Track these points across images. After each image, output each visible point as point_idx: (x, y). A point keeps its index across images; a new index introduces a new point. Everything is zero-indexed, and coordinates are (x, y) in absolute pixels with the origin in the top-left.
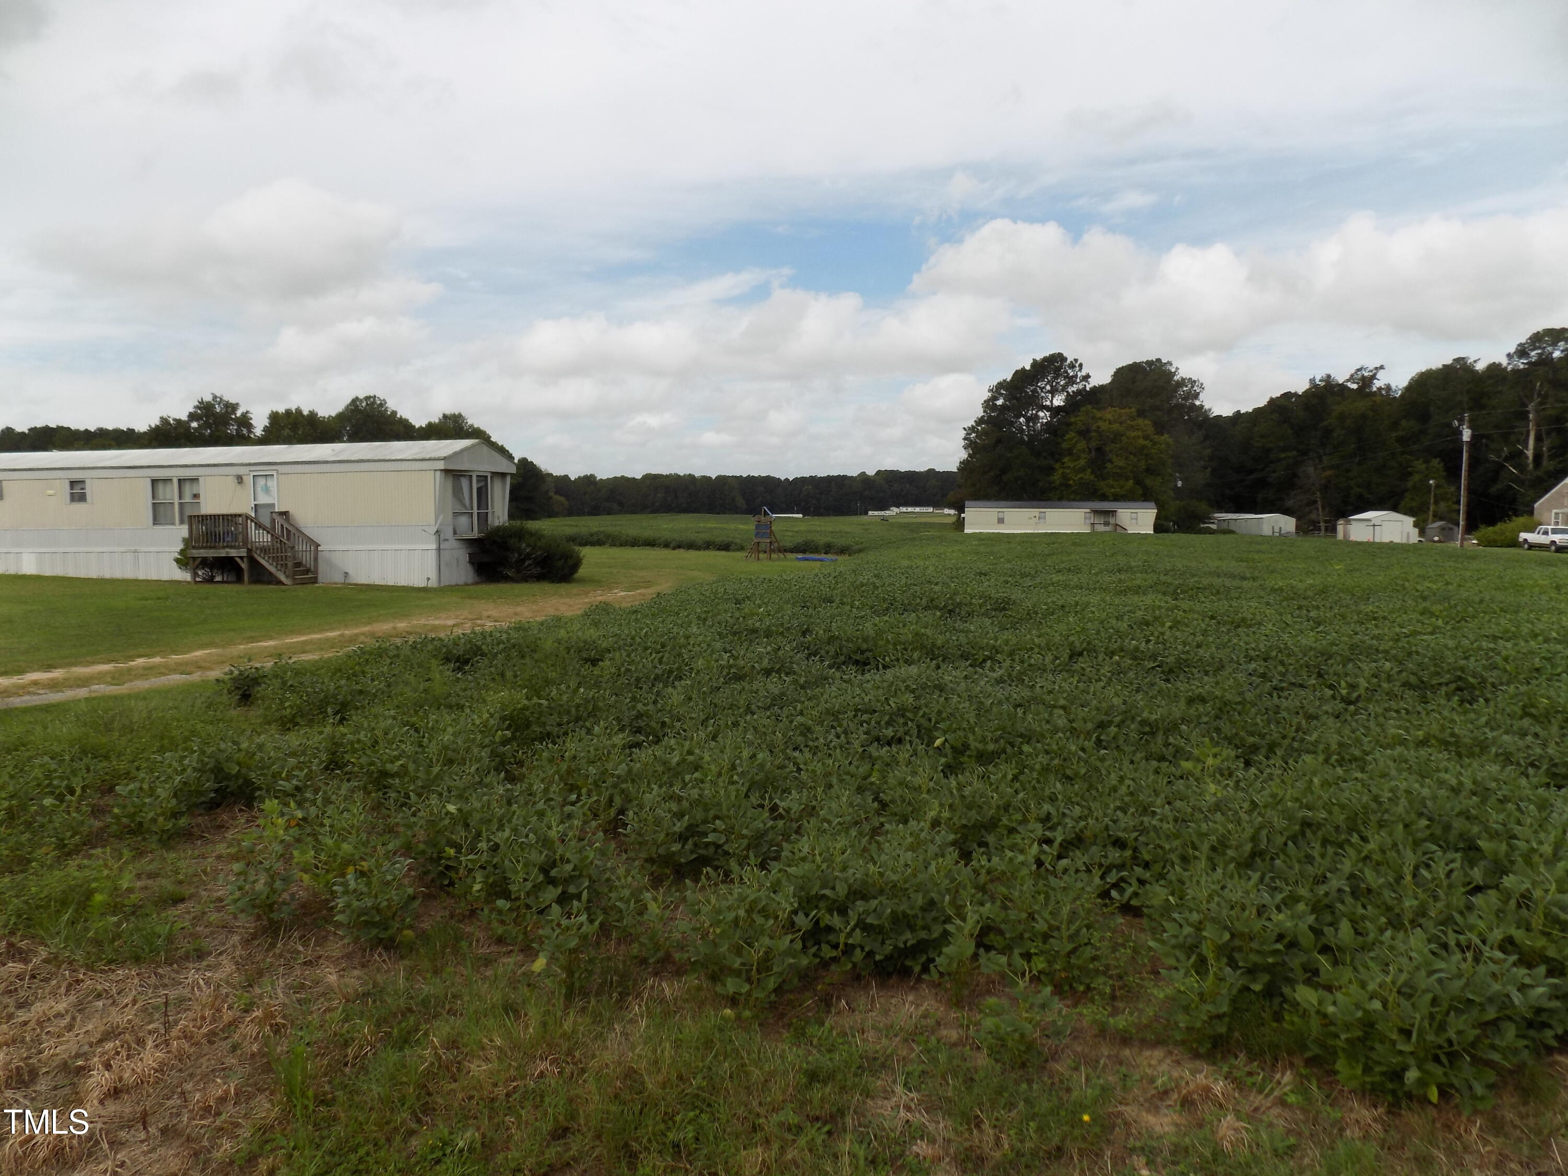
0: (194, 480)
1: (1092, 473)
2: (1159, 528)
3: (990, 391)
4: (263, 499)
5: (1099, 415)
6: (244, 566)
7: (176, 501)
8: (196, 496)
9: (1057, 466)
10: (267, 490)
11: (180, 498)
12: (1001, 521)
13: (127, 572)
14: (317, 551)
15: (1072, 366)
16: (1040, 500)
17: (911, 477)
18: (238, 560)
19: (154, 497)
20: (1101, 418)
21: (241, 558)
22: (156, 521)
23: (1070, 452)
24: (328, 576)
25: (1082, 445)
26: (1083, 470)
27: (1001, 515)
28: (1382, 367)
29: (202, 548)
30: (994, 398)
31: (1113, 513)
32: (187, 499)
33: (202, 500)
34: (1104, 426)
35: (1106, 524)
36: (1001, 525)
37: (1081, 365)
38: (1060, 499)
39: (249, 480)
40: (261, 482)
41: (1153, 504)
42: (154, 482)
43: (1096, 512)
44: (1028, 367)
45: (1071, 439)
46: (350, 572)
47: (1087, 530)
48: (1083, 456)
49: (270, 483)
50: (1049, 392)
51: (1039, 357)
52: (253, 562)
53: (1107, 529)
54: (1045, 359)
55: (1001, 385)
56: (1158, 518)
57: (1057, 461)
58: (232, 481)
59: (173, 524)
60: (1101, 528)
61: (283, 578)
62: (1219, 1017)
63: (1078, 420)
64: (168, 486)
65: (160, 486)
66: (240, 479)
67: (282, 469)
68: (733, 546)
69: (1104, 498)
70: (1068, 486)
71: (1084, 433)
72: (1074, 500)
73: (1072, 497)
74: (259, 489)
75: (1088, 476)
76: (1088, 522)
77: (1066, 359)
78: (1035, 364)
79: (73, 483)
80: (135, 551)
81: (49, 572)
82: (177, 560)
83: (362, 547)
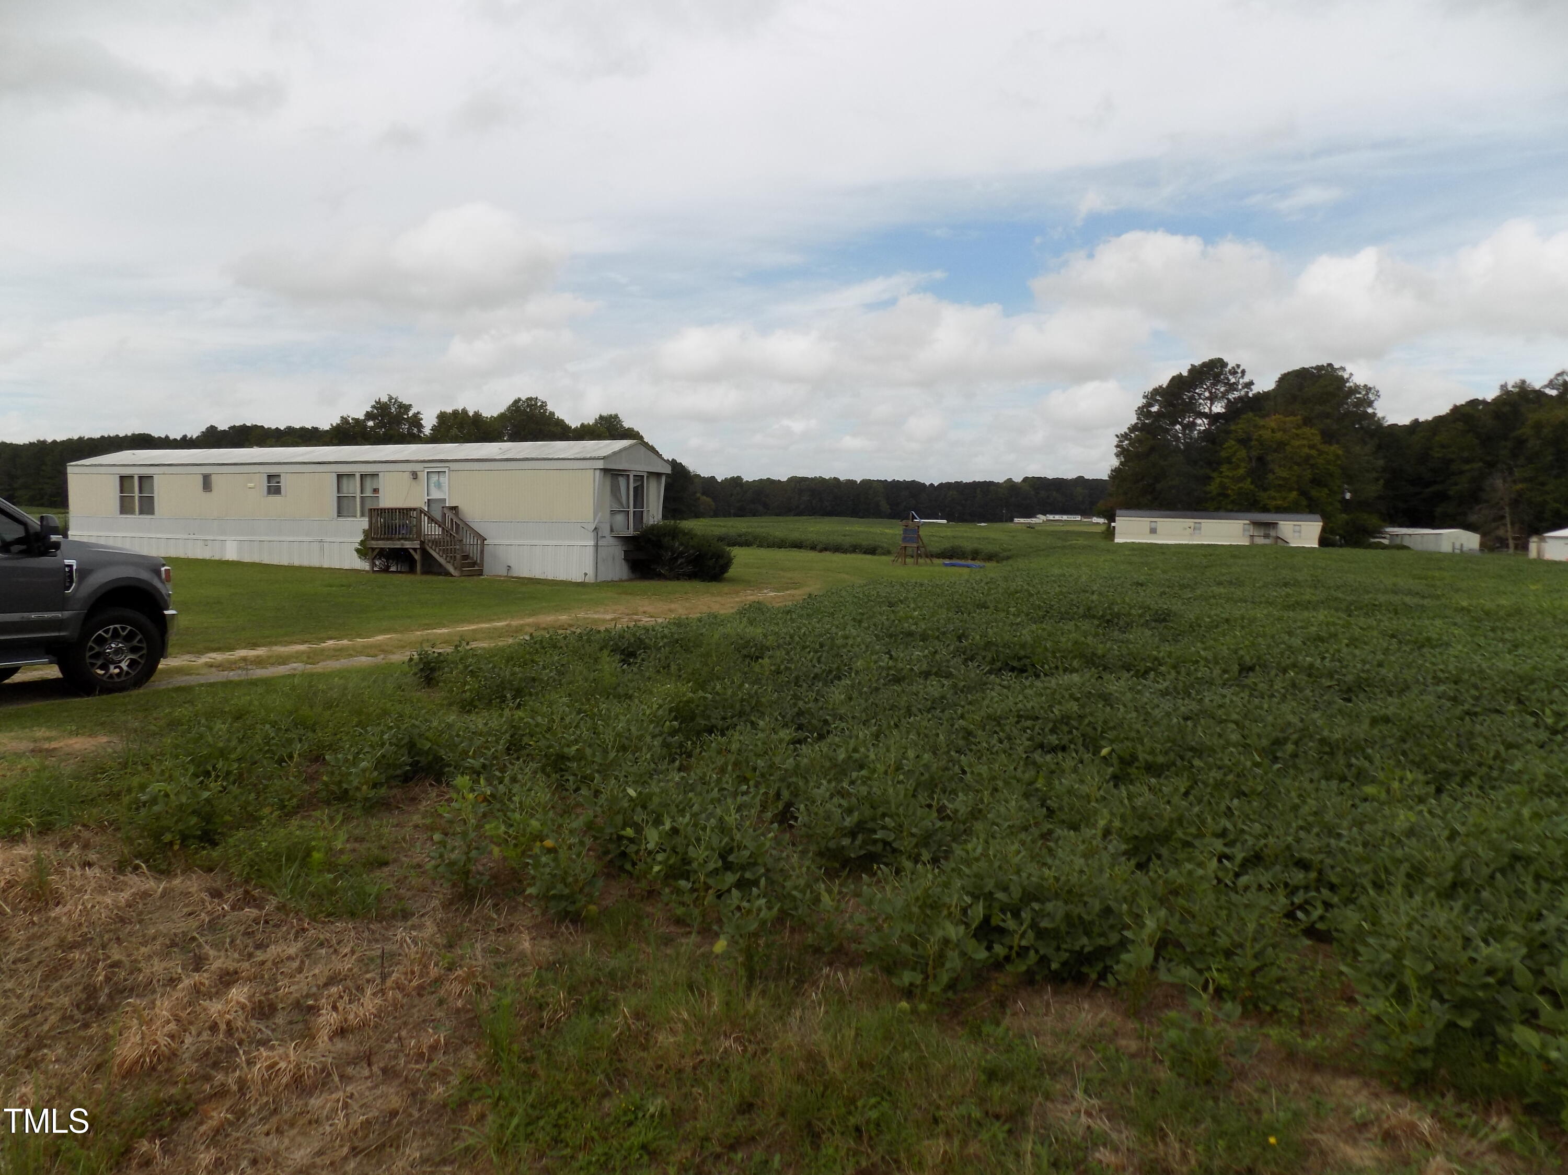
0: (375, 475)
1: (1252, 483)
2: (1324, 541)
3: (1145, 397)
4: (436, 495)
5: (1261, 422)
6: (417, 557)
7: (358, 495)
8: (376, 491)
9: (1214, 475)
10: (439, 486)
11: (362, 492)
12: (1153, 531)
13: (313, 561)
14: (483, 545)
15: (1234, 372)
16: (1196, 510)
17: (1059, 484)
18: (412, 552)
19: (338, 492)
20: (1263, 426)
21: (415, 550)
22: (340, 514)
23: (1228, 460)
24: (494, 568)
25: (1243, 453)
26: (1242, 479)
27: (1153, 525)
29: (380, 539)
30: (1149, 405)
31: (1274, 525)
32: (368, 493)
33: (381, 494)
34: (1266, 434)
35: (1266, 536)
36: (1153, 536)
37: (1243, 372)
38: (1218, 509)
39: (423, 476)
40: (434, 478)
41: (1318, 517)
42: (340, 477)
43: (1256, 524)
44: (1185, 374)
45: (1230, 447)
46: (513, 566)
47: (1246, 542)
48: (1243, 464)
49: (442, 479)
50: (1207, 398)
51: (1197, 363)
52: (425, 554)
53: (1267, 541)
54: (1204, 365)
55: (1157, 391)
56: (1324, 530)
57: (1214, 470)
58: (407, 476)
59: (355, 516)
60: (1260, 541)
61: (451, 569)
62: (1423, 1051)
63: (1239, 427)
64: (351, 482)
65: (345, 481)
66: (415, 475)
67: (452, 465)
68: (879, 550)
69: (1265, 510)
70: (1227, 496)
71: (1245, 442)
72: (1232, 511)
73: (1230, 507)
74: (432, 486)
75: (1247, 485)
76: (1247, 533)
77: (1226, 365)
78: (1193, 370)
79: (270, 477)
80: (321, 541)
81: (247, 559)
82: (358, 551)
83: (526, 542)
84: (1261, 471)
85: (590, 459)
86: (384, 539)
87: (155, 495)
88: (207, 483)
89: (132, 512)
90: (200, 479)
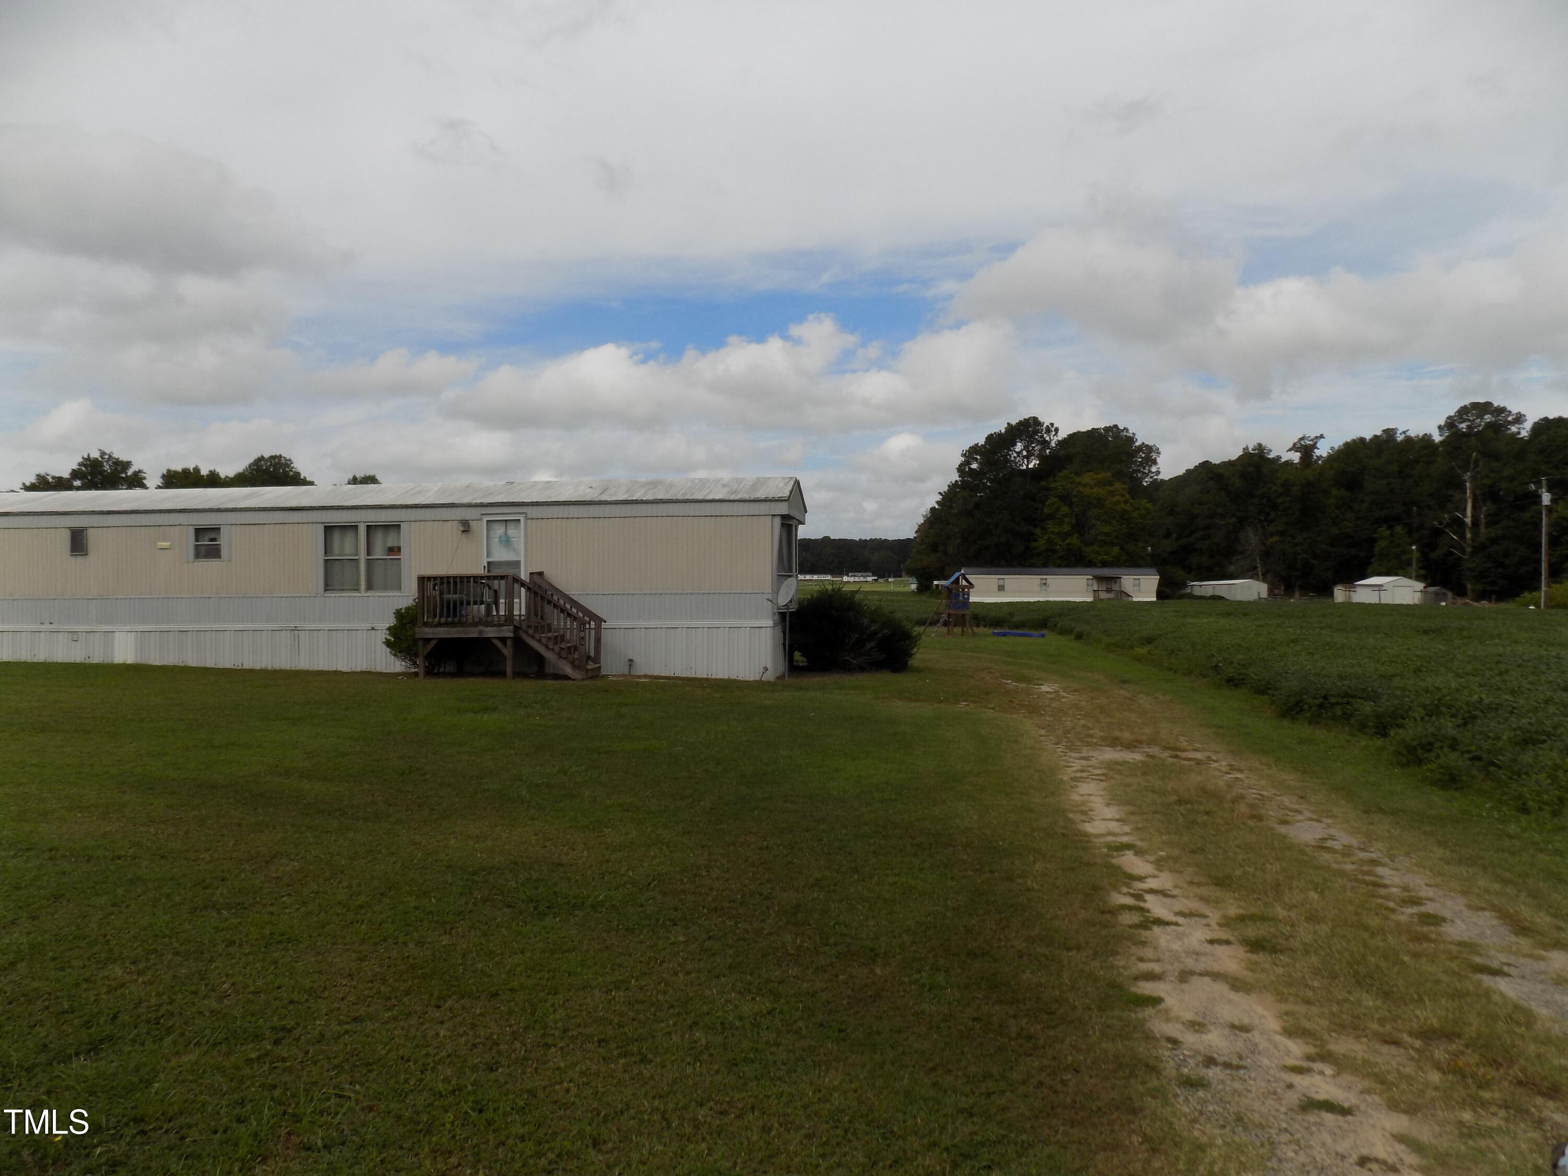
0: (395, 527)
1: (1078, 538)
2: (1160, 595)
3: (964, 455)
4: (501, 555)
5: (1078, 480)
6: (507, 651)
7: (363, 556)
8: (395, 550)
9: (1038, 531)
10: (507, 542)
11: (368, 554)
12: (1001, 588)
13: (283, 660)
14: (598, 629)
15: (1048, 431)
16: (1024, 566)
18: (499, 644)
19: (326, 553)
20: (1080, 483)
21: (503, 640)
22: (328, 586)
23: (1051, 517)
24: (612, 666)
25: (1065, 509)
26: (1067, 535)
27: (1001, 582)
28: (1322, 436)
29: (439, 625)
30: (967, 463)
31: (1116, 579)
32: (379, 554)
33: (404, 556)
34: (1087, 491)
35: (1109, 591)
36: (1002, 593)
37: (1057, 430)
38: (1045, 565)
39: (480, 528)
40: (499, 530)
41: (1153, 570)
42: (329, 530)
43: (1099, 579)
44: (1003, 431)
45: (1052, 504)
46: (637, 660)
47: (1090, 599)
48: (1066, 520)
49: (512, 531)
50: (1025, 457)
51: (1014, 421)
52: (519, 643)
53: (1111, 595)
54: (1021, 423)
55: (974, 450)
56: (1160, 584)
57: (1035, 526)
58: (456, 528)
59: (358, 590)
60: (1103, 595)
61: (568, 670)
63: (1058, 484)
64: (349, 537)
65: (336, 536)
66: (466, 527)
67: (531, 511)
69: (1104, 564)
70: (1055, 551)
71: (1065, 498)
72: (1060, 566)
73: (1059, 562)
74: (495, 541)
75: (1073, 540)
76: (1090, 588)
77: (1040, 424)
78: (1010, 428)
79: (199, 532)
80: (295, 629)
81: (155, 659)
82: (388, 643)
83: (657, 624)
84: (1080, 527)
85: (766, 500)
86: (447, 624)
88: (78, 542)
90: (68, 537)
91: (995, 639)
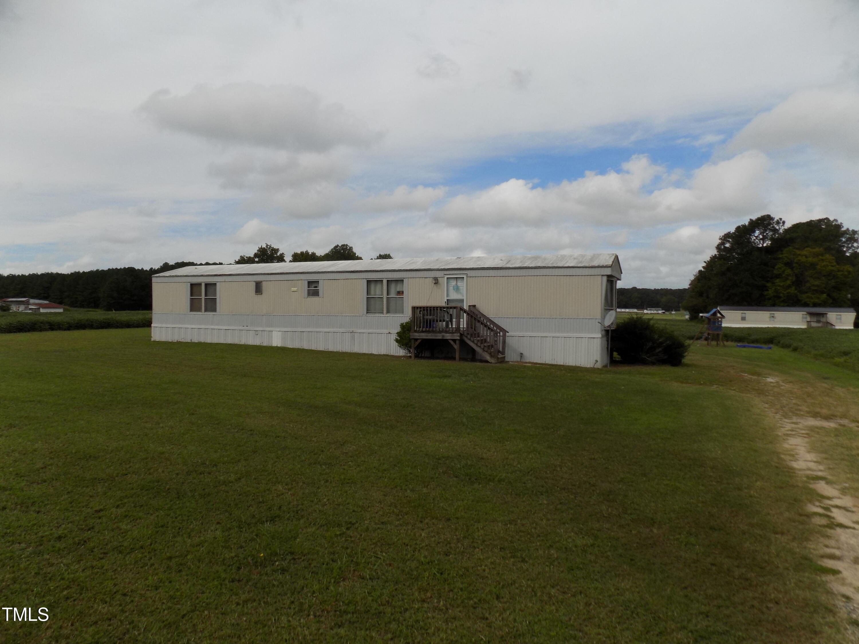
0: (401, 281)
1: (796, 289)
2: (857, 325)
3: (720, 239)
4: (454, 296)
5: (798, 253)
6: (456, 347)
7: (385, 296)
8: (400, 293)
9: (769, 285)
10: (457, 289)
11: (388, 295)
12: (743, 319)
13: (347, 348)
14: (504, 336)
15: (778, 223)
16: (759, 306)
18: (452, 343)
19: (368, 294)
20: (799, 255)
21: (454, 341)
22: (368, 311)
23: (778, 276)
25: (789, 271)
26: (789, 287)
27: (743, 315)
29: (422, 332)
30: (723, 244)
31: (824, 315)
32: (393, 295)
33: (405, 296)
34: (803, 259)
35: (818, 322)
36: (744, 322)
37: (784, 223)
38: (774, 305)
39: (443, 282)
40: (453, 283)
41: (852, 310)
42: (369, 282)
43: (811, 314)
44: (747, 224)
45: (780, 268)
46: (525, 353)
47: (804, 326)
48: (789, 278)
49: (460, 284)
50: (761, 239)
51: (754, 218)
52: (462, 343)
53: (820, 325)
54: (758, 219)
55: (726, 237)
56: (856, 318)
57: (767, 281)
58: (430, 281)
59: (382, 313)
60: (814, 325)
61: (488, 358)
63: (785, 254)
64: (379, 286)
65: (373, 286)
66: (436, 281)
67: (469, 273)
69: (815, 305)
70: (779, 297)
71: (789, 264)
74: (451, 288)
75: (793, 290)
76: (805, 320)
77: (772, 219)
78: (751, 222)
79: (310, 283)
80: (352, 332)
81: (290, 345)
82: (397, 341)
83: (536, 334)
84: (799, 282)
85: (599, 267)
86: (425, 332)
87: (218, 297)
88: (258, 288)
89: (199, 310)
90: (253, 286)
91: (738, 349)
